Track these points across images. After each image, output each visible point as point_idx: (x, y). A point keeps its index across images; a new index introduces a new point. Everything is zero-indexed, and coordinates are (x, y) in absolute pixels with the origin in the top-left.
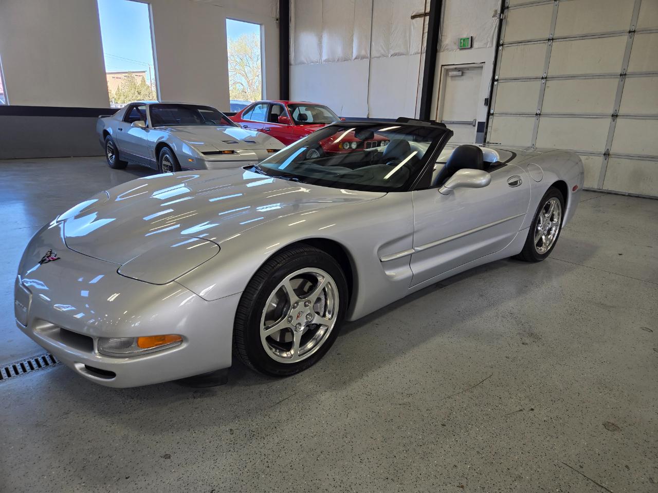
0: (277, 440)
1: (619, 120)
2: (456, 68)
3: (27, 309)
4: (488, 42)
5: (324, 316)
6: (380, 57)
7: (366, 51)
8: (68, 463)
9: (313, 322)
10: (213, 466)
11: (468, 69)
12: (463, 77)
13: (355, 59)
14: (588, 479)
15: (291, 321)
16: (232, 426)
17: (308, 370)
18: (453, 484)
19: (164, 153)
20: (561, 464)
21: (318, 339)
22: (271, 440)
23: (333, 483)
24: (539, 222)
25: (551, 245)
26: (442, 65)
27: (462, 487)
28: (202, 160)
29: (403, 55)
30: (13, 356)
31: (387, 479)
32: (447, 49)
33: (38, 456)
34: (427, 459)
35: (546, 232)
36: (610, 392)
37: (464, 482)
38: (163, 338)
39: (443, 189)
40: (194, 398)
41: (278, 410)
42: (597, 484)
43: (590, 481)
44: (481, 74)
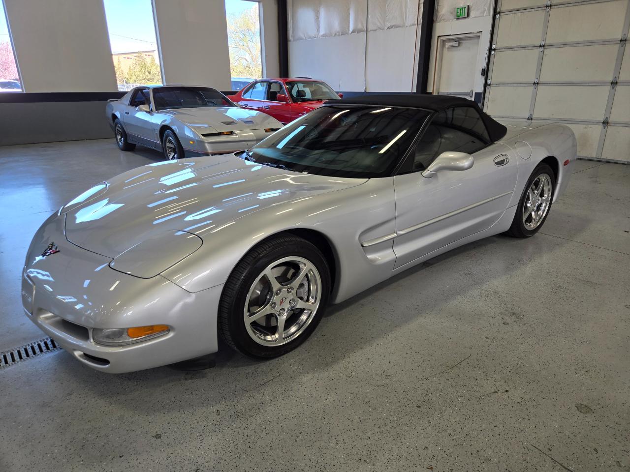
0: (259, 421)
1: (618, 87)
2: (452, 39)
3: (32, 299)
4: (485, 11)
5: (308, 300)
6: (376, 30)
7: (362, 24)
8: (69, 442)
9: (297, 307)
10: (199, 446)
11: (464, 39)
12: (459, 48)
13: (352, 33)
14: (556, 462)
15: (275, 306)
16: (219, 407)
17: (293, 352)
18: (422, 465)
19: (167, 137)
20: (530, 447)
21: (302, 324)
22: (254, 421)
23: (309, 463)
24: (528, 199)
25: (540, 222)
26: (439, 36)
27: (431, 468)
28: (202, 142)
29: (400, 27)
30: (25, 339)
31: (360, 460)
32: (444, 20)
33: (43, 435)
34: (400, 441)
35: (535, 208)
36: (586, 373)
37: (433, 464)
38: (151, 328)
39: (426, 173)
40: (186, 379)
41: (263, 391)
42: (564, 467)
43: (557, 464)
44: (478, 44)
